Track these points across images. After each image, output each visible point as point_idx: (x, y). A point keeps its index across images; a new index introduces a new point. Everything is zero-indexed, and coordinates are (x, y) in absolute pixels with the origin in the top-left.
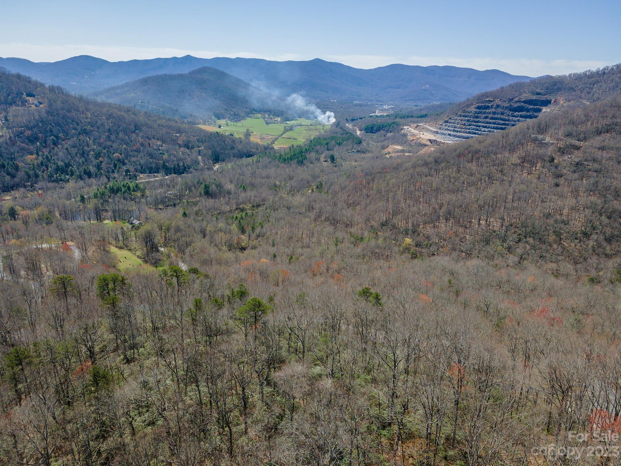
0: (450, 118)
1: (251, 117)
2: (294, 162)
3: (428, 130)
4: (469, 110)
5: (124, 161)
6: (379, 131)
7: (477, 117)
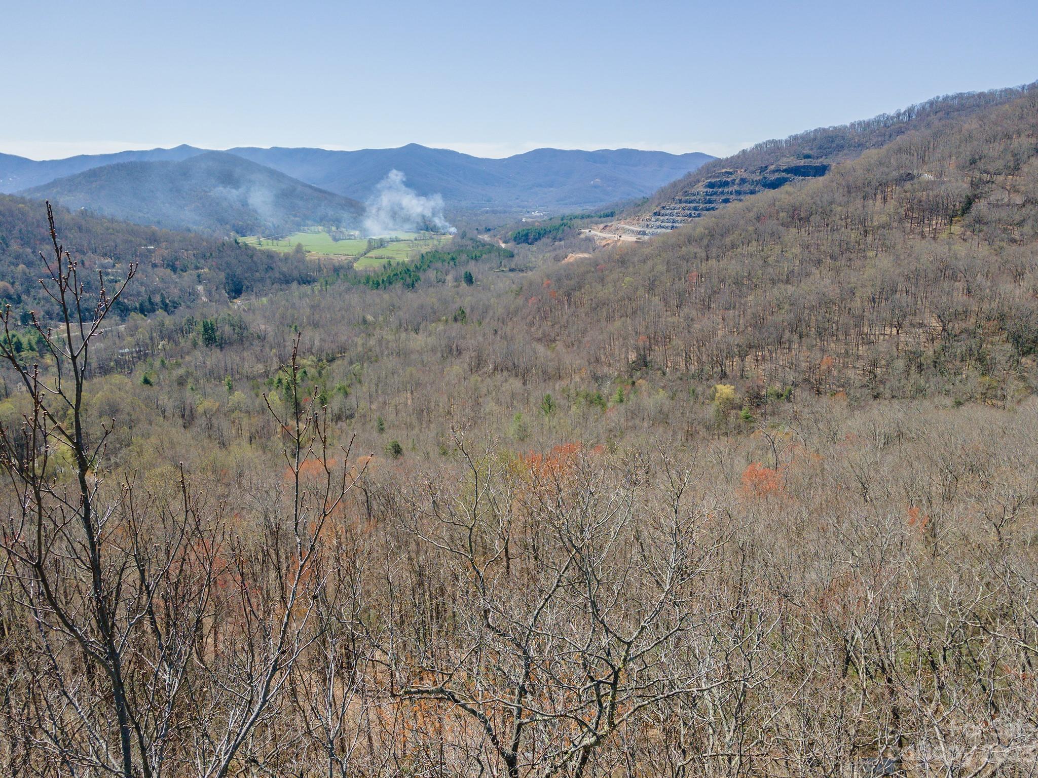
0: (663, 208)
1: (304, 231)
2: (398, 285)
3: (625, 231)
4: (693, 190)
5: (19, 297)
6: (540, 238)
7: (710, 202)
